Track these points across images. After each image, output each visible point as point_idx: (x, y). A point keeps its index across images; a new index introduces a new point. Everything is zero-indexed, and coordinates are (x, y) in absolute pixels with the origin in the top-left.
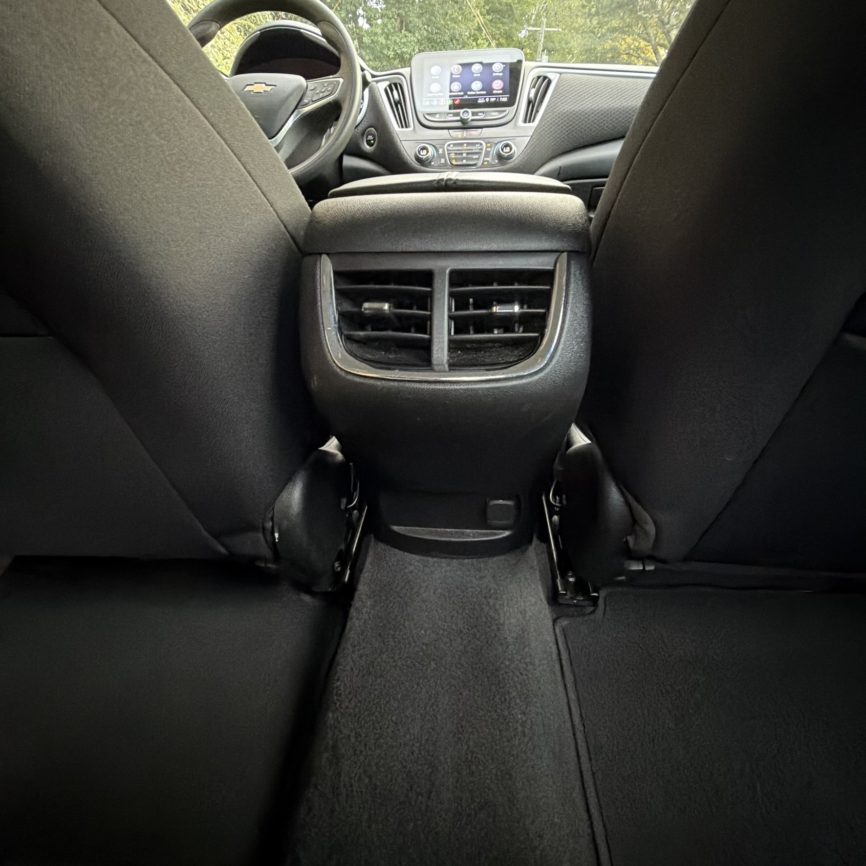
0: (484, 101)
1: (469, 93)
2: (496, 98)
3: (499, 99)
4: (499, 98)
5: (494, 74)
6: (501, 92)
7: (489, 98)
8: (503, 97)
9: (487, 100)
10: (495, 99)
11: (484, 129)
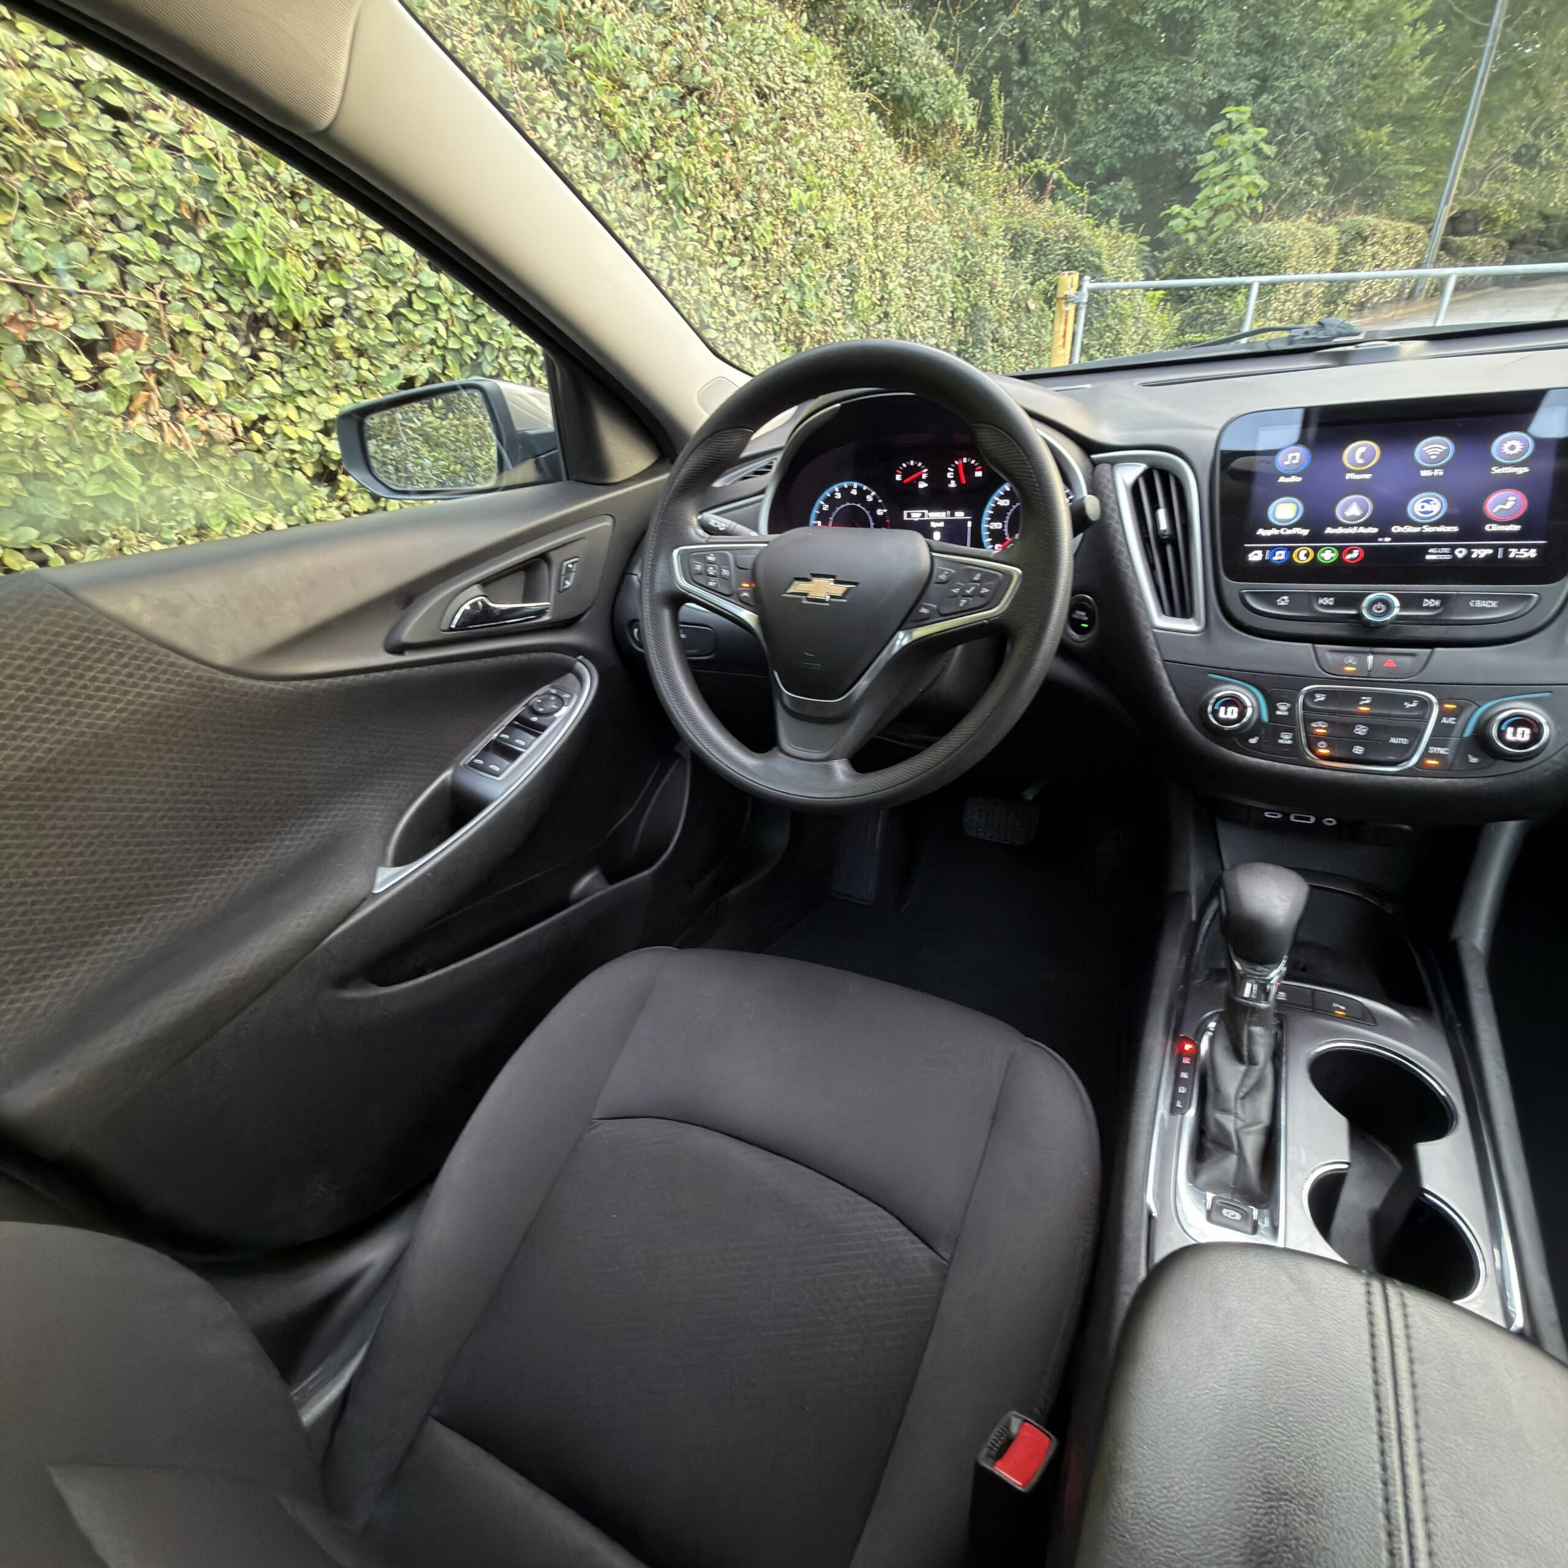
0: (1448, 557)
1: (1396, 529)
2: (1495, 548)
3: (1506, 553)
4: (1506, 548)
5: (1496, 470)
6: (1516, 528)
7: (1469, 548)
8: (1519, 547)
9: (1460, 553)
10: (1490, 551)
11: (1438, 650)
